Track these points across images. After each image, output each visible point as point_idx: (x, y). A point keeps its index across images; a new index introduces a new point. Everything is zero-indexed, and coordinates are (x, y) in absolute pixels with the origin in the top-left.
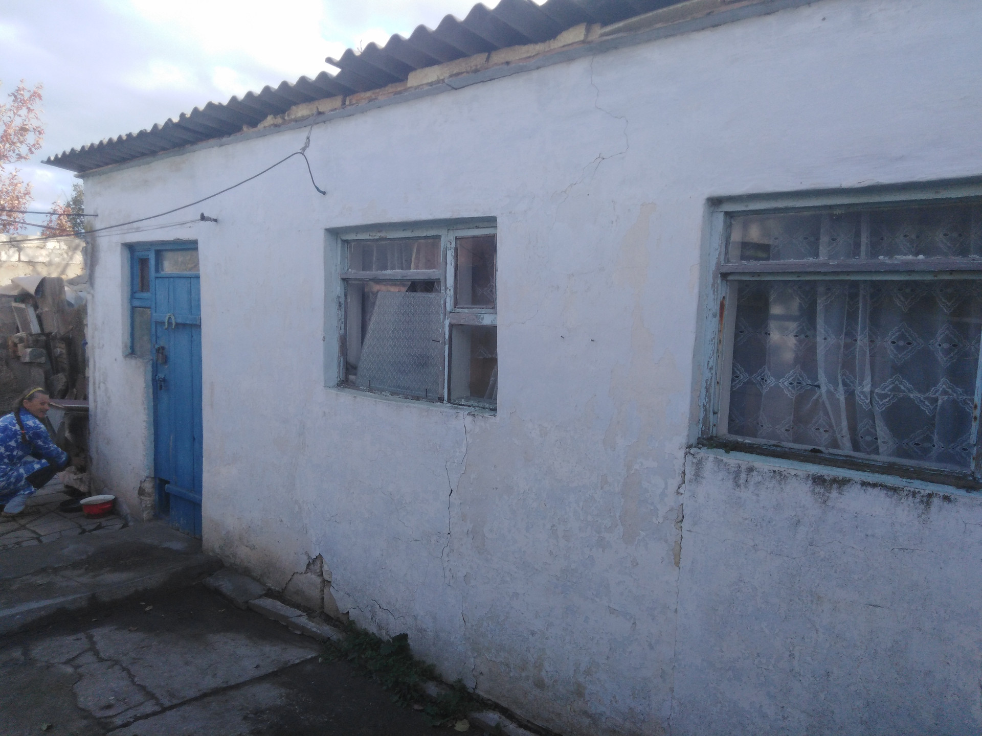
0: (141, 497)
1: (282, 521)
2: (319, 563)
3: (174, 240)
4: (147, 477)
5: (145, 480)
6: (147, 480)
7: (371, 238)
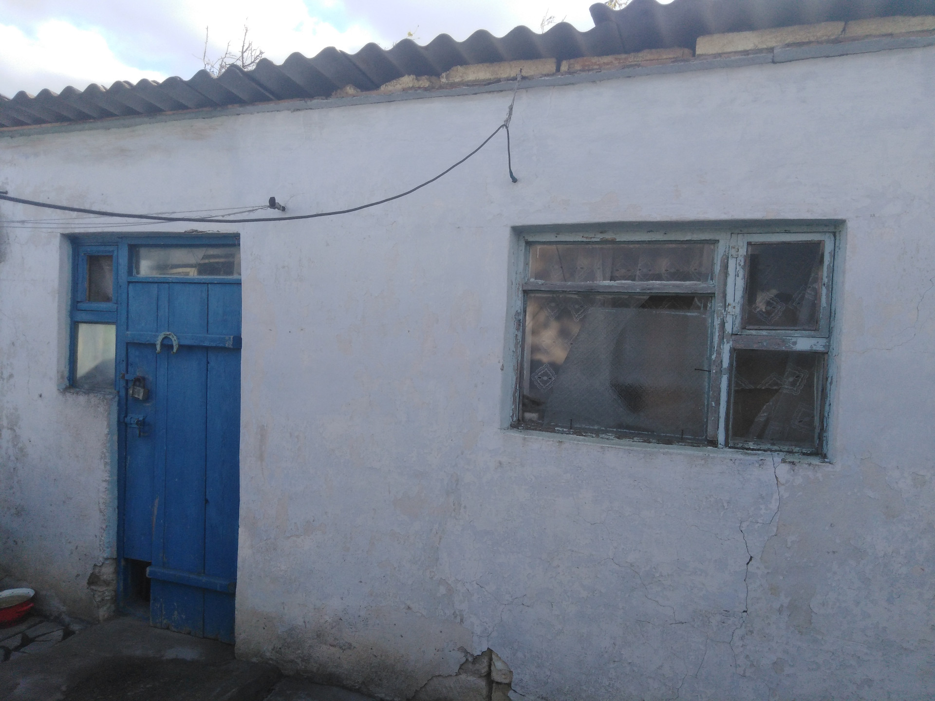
0: (93, 587)
1: (409, 608)
2: (485, 661)
3: (185, 232)
4: (107, 559)
5: (103, 564)
6: (107, 562)
7: (585, 240)
